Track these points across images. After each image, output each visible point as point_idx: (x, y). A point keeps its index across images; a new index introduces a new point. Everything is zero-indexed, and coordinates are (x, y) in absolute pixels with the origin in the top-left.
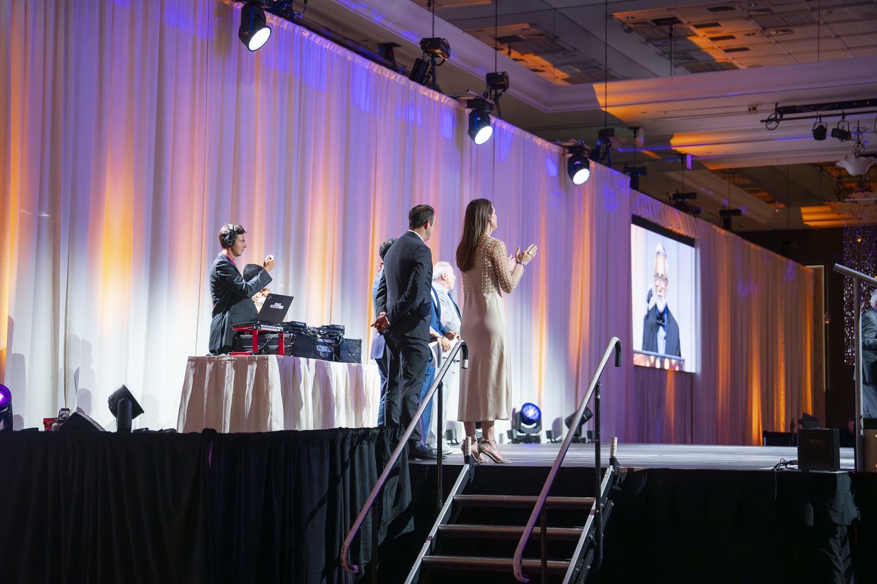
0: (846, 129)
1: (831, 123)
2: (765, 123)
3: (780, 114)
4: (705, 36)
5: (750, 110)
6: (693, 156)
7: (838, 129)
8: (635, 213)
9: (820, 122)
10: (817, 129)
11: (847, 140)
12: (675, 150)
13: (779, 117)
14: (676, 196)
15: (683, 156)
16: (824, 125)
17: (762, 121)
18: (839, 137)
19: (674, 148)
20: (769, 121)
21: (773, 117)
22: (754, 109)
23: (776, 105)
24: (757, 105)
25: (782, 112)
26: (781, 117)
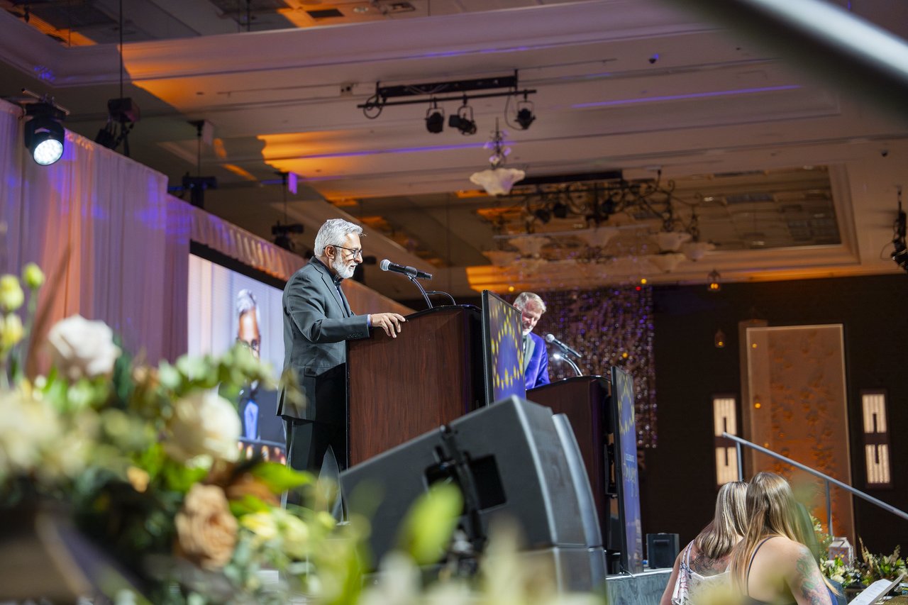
0: (468, 118)
1: (449, 108)
2: (361, 110)
3: (382, 96)
4: (300, 8)
5: (342, 90)
6: (298, 177)
7: (458, 116)
8: (195, 239)
9: (436, 107)
10: (432, 117)
11: (471, 133)
12: (270, 166)
13: (381, 101)
14: (276, 229)
15: (284, 176)
16: (440, 111)
17: (360, 106)
18: (460, 128)
19: (268, 162)
20: (368, 106)
21: (373, 101)
22: (349, 89)
23: (378, 84)
24: (352, 84)
25: (387, 94)
26: (384, 100)
